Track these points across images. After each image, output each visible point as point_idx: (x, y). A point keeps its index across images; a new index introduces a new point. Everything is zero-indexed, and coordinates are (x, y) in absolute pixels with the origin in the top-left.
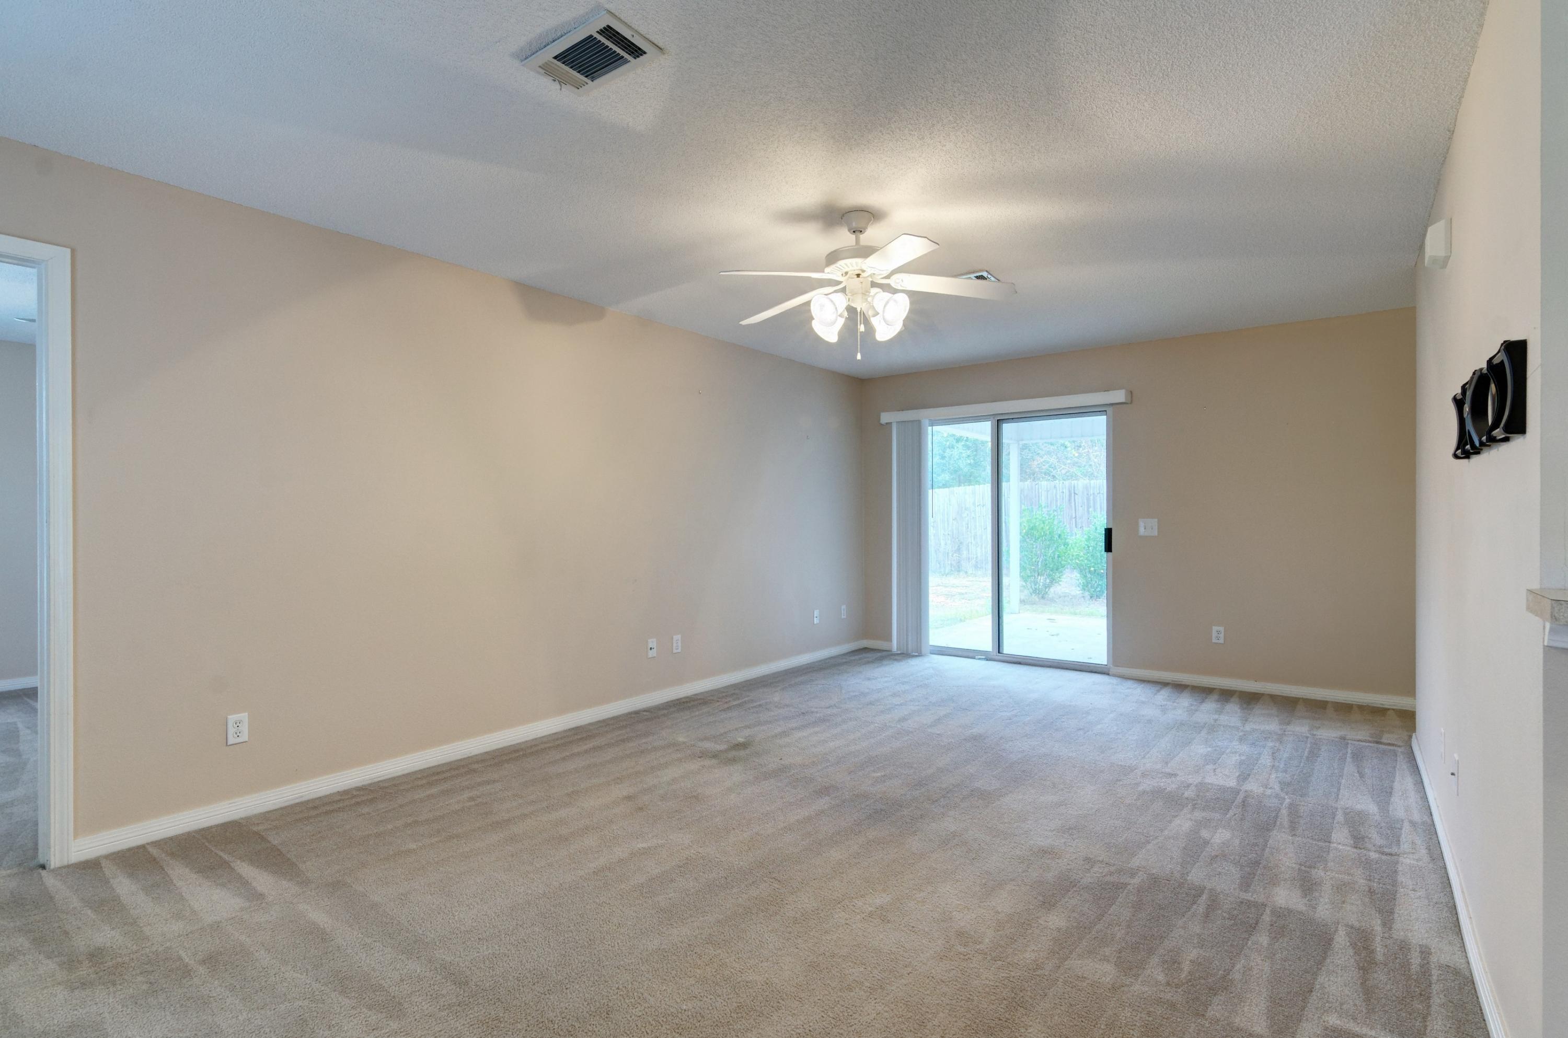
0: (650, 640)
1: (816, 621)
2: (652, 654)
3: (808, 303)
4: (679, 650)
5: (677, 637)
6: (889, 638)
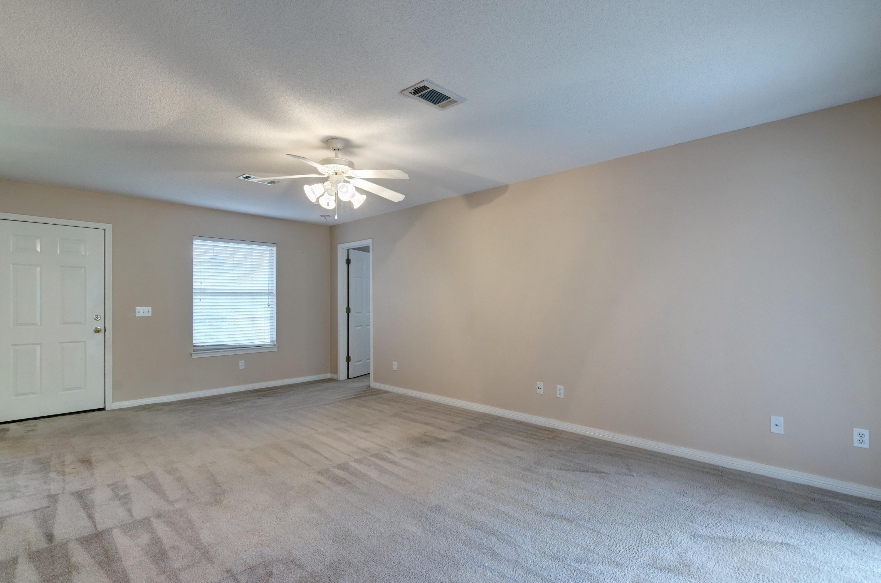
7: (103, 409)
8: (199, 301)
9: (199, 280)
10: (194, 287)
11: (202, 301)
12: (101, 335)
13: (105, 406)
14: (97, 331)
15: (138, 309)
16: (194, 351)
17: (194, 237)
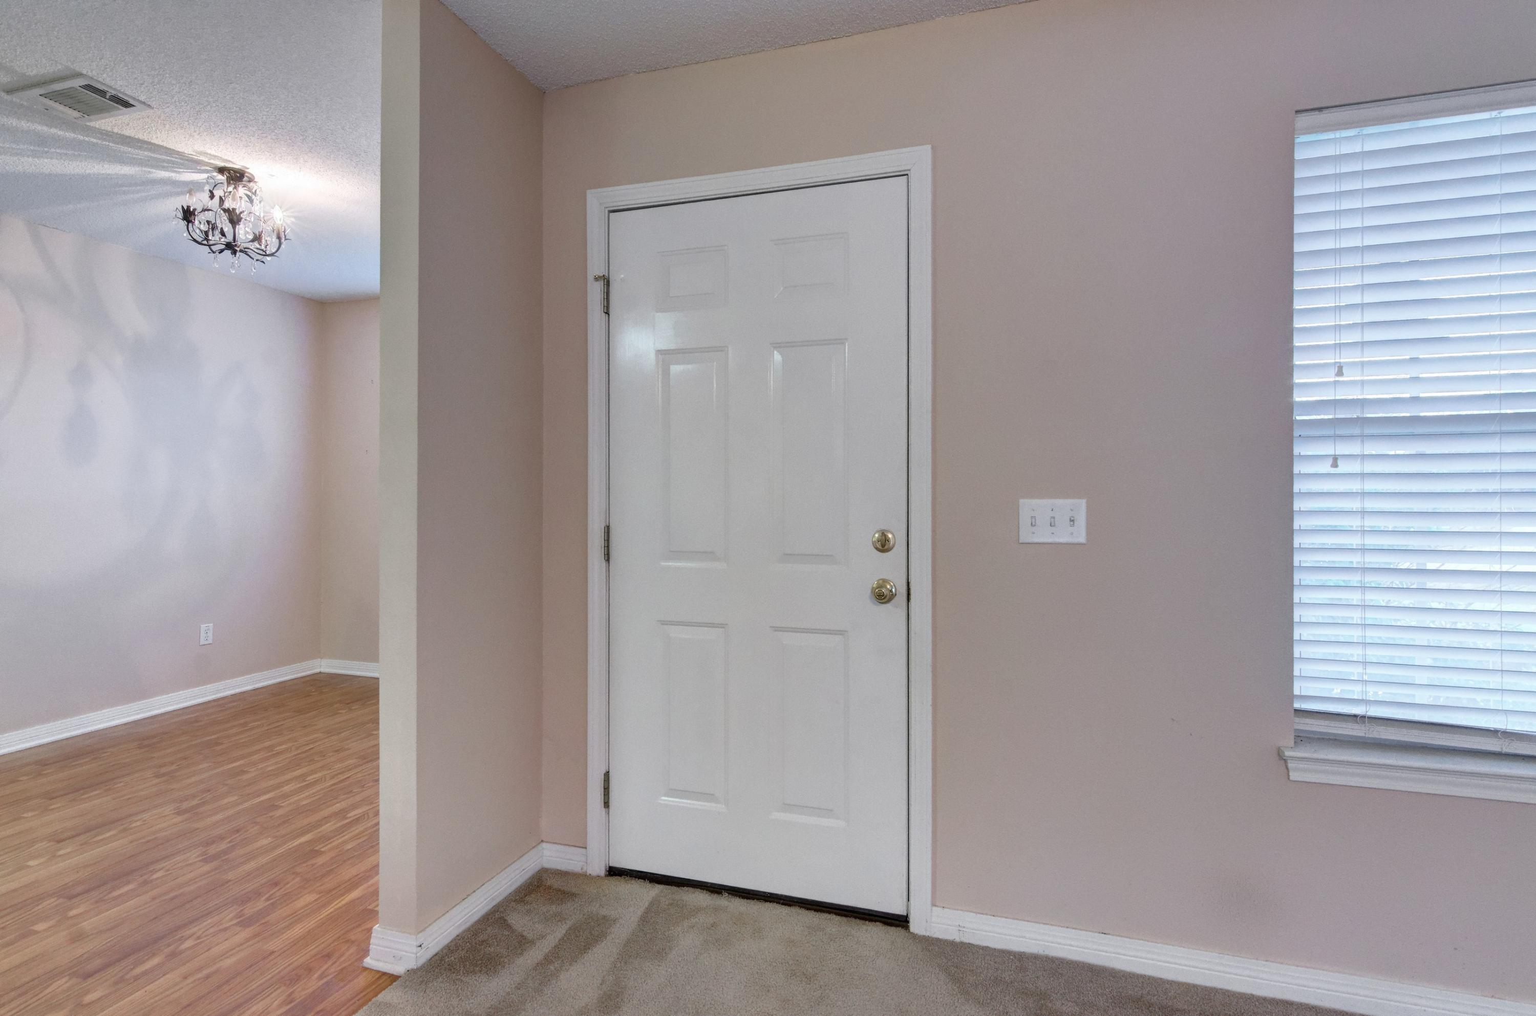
7: (900, 921)
8: (1325, 467)
9: (1329, 358)
10: (1299, 397)
11: (1343, 467)
12: (893, 612)
13: (908, 910)
14: (882, 596)
15: (1029, 507)
16: (1302, 738)
17: (1303, 121)
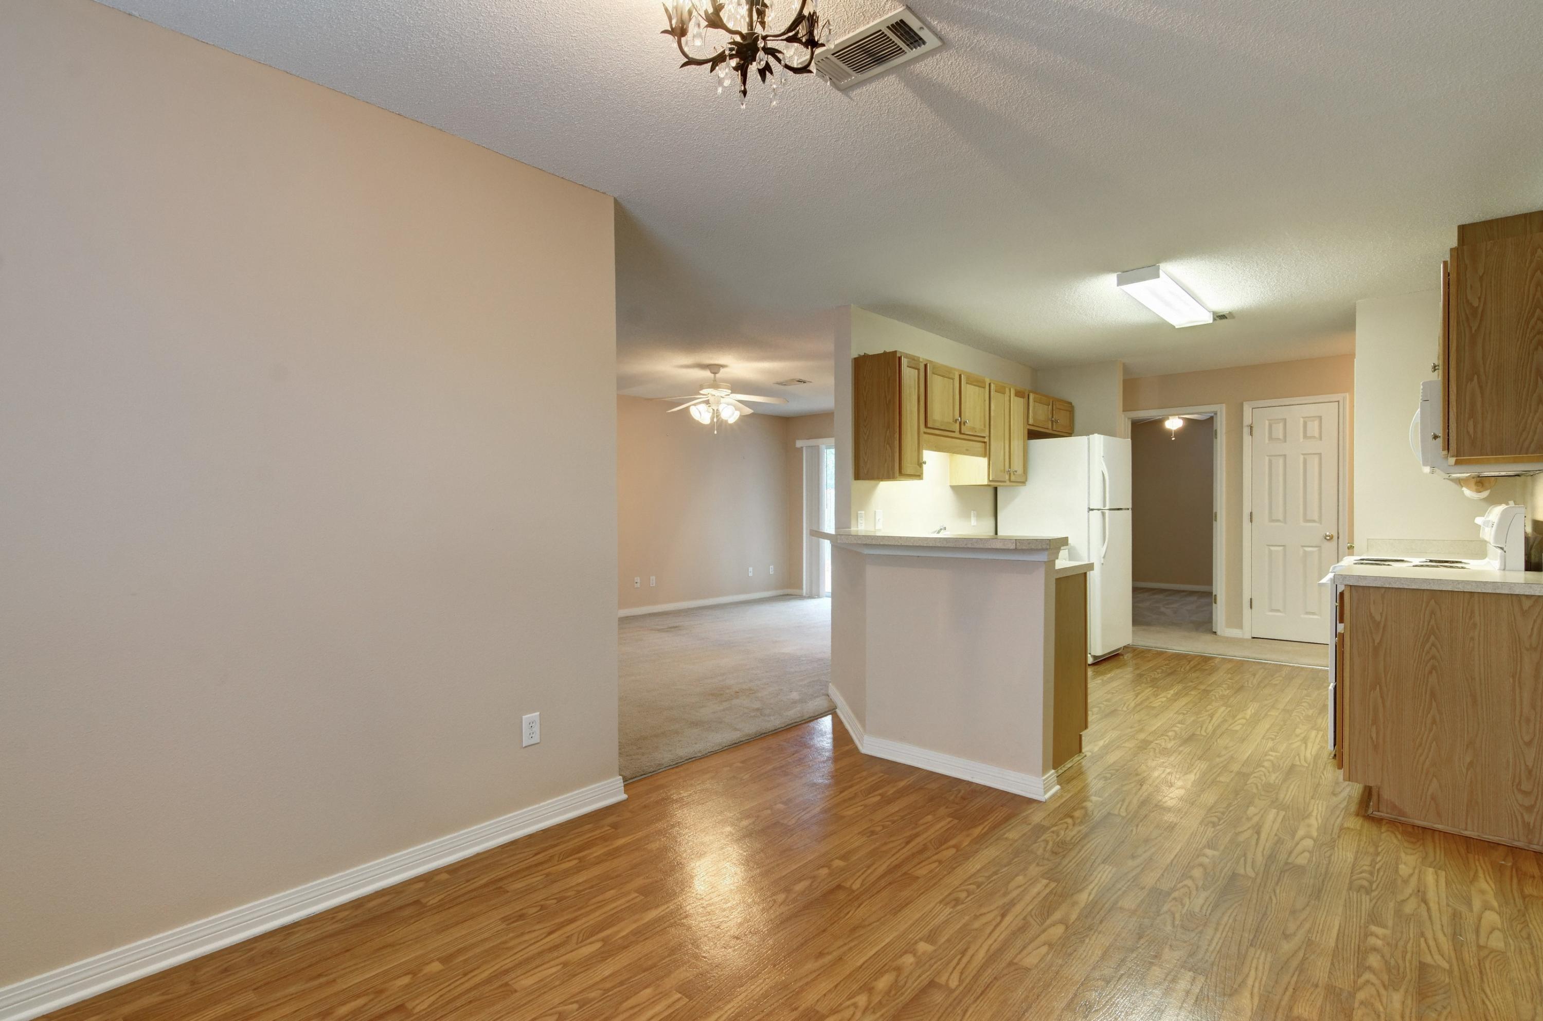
0: (636, 578)
1: (750, 574)
2: (636, 585)
3: (688, 408)
4: (654, 585)
5: (653, 578)
6: (801, 588)
